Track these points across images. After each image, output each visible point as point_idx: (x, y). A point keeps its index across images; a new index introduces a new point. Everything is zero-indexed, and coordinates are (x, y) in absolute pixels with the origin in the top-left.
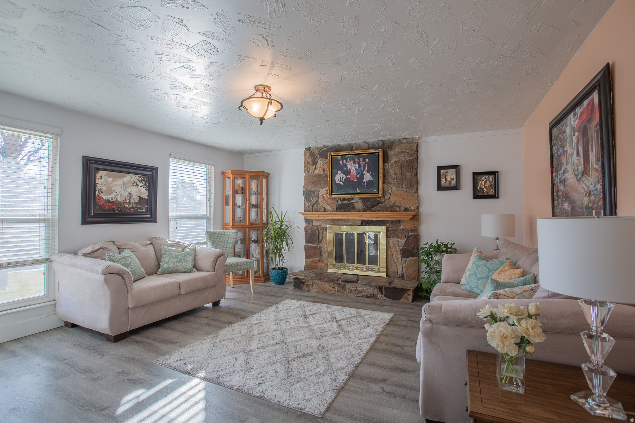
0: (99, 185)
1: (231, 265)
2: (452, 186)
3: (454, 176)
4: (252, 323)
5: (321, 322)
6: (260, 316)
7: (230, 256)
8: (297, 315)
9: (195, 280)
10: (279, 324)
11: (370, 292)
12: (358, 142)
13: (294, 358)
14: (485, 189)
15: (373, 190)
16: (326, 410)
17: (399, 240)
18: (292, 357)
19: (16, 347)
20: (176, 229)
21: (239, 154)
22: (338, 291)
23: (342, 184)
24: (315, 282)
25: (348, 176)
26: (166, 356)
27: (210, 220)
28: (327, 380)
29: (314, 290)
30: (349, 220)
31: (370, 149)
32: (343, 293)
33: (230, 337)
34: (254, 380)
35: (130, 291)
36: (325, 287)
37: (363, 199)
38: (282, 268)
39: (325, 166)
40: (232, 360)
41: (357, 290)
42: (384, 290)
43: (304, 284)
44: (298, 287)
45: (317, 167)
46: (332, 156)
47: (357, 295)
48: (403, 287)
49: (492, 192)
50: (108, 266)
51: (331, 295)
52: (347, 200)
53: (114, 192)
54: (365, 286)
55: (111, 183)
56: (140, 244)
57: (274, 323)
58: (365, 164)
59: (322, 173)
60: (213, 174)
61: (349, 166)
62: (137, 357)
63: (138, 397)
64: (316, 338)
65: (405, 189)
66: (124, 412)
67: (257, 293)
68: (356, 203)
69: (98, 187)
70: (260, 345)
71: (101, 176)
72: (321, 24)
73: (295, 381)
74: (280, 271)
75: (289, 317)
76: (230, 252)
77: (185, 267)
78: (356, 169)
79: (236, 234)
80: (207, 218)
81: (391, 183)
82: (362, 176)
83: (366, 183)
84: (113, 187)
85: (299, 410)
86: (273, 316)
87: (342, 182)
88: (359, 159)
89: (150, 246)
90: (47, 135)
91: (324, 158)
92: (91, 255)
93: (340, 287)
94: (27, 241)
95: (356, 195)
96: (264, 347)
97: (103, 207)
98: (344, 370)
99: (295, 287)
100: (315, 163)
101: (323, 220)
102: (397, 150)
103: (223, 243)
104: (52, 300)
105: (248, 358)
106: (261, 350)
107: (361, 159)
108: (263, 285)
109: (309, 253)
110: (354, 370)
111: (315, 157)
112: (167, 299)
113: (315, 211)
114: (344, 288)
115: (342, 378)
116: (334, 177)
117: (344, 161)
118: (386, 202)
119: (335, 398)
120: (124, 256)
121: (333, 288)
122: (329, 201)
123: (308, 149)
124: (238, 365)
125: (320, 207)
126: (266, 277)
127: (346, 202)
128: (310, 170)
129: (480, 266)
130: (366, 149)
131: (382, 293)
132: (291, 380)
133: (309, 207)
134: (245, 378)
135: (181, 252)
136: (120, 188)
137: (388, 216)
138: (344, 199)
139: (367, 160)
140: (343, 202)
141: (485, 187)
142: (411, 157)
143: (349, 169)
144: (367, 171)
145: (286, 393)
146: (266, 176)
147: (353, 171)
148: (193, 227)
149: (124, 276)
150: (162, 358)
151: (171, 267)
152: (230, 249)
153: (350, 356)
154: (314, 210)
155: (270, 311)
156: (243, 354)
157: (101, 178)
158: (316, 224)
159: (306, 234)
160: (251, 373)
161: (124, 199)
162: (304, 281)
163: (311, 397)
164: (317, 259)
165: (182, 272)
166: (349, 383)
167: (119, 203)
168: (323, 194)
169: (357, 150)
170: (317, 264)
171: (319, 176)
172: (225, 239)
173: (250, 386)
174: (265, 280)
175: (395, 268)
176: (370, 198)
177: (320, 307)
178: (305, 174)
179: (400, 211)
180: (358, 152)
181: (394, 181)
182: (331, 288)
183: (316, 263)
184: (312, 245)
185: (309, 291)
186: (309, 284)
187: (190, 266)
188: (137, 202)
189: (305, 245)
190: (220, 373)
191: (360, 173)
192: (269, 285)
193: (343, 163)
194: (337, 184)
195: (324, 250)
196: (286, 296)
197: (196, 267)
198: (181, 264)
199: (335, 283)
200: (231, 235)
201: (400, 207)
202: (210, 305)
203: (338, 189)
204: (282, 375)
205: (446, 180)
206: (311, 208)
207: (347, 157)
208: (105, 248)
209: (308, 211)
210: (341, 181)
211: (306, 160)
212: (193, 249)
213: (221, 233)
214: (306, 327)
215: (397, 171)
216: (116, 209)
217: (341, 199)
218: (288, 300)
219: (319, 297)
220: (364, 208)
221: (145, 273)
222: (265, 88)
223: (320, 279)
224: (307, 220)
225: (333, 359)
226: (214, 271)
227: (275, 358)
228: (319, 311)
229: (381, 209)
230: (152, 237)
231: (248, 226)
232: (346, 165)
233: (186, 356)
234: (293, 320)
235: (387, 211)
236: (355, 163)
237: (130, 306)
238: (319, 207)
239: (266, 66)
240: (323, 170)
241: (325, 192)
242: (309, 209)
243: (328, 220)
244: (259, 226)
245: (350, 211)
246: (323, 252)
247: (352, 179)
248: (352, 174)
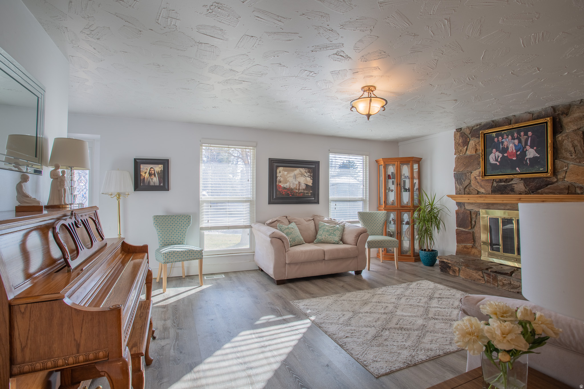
0: (278, 177)
1: (376, 242)
4: (377, 293)
5: (443, 306)
6: (388, 289)
7: (380, 234)
8: (423, 295)
9: (338, 250)
10: (399, 299)
12: (517, 113)
13: (391, 328)
15: (539, 169)
16: (385, 374)
18: (389, 327)
20: (335, 209)
21: (394, 143)
22: (488, 282)
23: (498, 163)
24: (462, 268)
25: (505, 155)
26: (299, 300)
27: (366, 202)
28: (405, 354)
29: (461, 276)
30: (507, 204)
31: (534, 119)
32: (494, 284)
33: (351, 299)
34: (345, 333)
35: (288, 251)
36: (473, 275)
37: (525, 180)
38: (433, 251)
39: (478, 146)
40: (340, 315)
41: (510, 283)
43: (450, 269)
44: (445, 271)
45: (468, 148)
46: (484, 134)
47: (512, 290)
50: (273, 233)
51: (478, 284)
52: (504, 182)
53: (288, 181)
55: (287, 176)
56: (305, 220)
57: (396, 297)
58: (527, 138)
59: (474, 153)
60: (368, 163)
61: (505, 143)
62: (284, 296)
63: (269, 319)
64: (425, 319)
66: (259, 324)
67: (401, 270)
68: (515, 185)
69: (278, 178)
70: (369, 311)
71: (280, 171)
72: (372, 30)
73: (376, 345)
74: (428, 253)
75: (415, 295)
76: (380, 231)
77: (333, 239)
78: (515, 146)
79: (385, 215)
80: (363, 201)
81: (567, 159)
82: (524, 153)
83: (529, 161)
84: (288, 178)
85: (363, 365)
86: (399, 292)
87: (498, 162)
88: (519, 133)
89: (311, 221)
90: (249, 148)
91: (477, 137)
92: (271, 224)
93: (490, 278)
94: (241, 214)
95: (515, 175)
96: (372, 312)
97: (281, 192)
98: (430, 352)
99: (442, 270)
100: (466, 143)
101: (475, 203)
102: (577, 114)
103: (373, 222)
104: (253, 252)
105: (352, 317)
106: (368, 314)
107: (522, 133)
108: (411, 264)
109: (460, 237)
110: (442, 356)
111: (467, 137)
112: (315, 261)
114: (495, 279)
115: (422, 356)
116: (487, 157)
117: (500, 137)
118: (560, 183)
119: (401, 369)
120: (288, 227)
121: (482, 277)
122: (483, 183)
123: (459, 130)
124: (342, 319)
125: (472, 189)
126: (417, 257)
127: (503, 184)
128: (461, 152)
130: (529, 120)
132: (374, 343)
133: (460, 190)
134: (340, 330)
135: (332, 227)
136: (292, 179)
138: (501, 181)
139: (530, 134)
140: (500, 184)
143: (506, 147)
144: (530, 146)
145: (362, 350)
146: (418, 161)
147: (512, 148)
148: (350, 208)
149: (284, 241)
150: (297, 301)
151: (323, 238)
152: (380, 228)
153: (448, 343)
154: (466, 193)
155: (400, 287)
156: (352, 313)
157: (280, 173)
158: (468, 207)
159: (457, 218)
160: (347, 328)
161: (295, 186)
162: (450, 265)
163: (380, 360)
164: (469, 245)
165: (332, 243)
166: (426, 364)
167: (292, 189)
168: (476, 176)
169: (516, 123)
170: (469, 250)
171: (471, 156)
172: (376, 219)
173: (340, 336)
174: (415, 260)
176: (534, 178)
177: (454, 293)
178: (456, 156)
180: (516, 126)
181: (571, 156)
182: (479, 277)
183: (468, 248)
184: (464, 230)
185: (455, 276)
186: (456, 270)
187: (337, 239)
188: (304, 188)
189: (456, 229)
190: (326, 321)
191: (521, 150)
192: (418, 265)
193: (498, 140)
194: (491, 164)
195: (477, 235)
196: (429, 278)
197: (342, 240)
198: (330, 236)
199: (485, 273)
200: (381, 216)
202: (353, 273)
203: (493, 170)
204: (369, 337)
206: (462, 191)
207: (503, 133)
208: (279, 221)
209: (460, 194)
210: (496, 160)
211: (456, 141)
212: (342, 226)
213: (372, 214)
214: (424, 307)
215: (576, 142)
216: (290, 193)
218: (425, 281)
219: (462, 284)
220: (526, 190)
221: (303, 240)
222: (369, 88)
223: (467, 266)
224: (458, 204)
225: (427, 339)
226: (356, 245)
227: (374, 324)
228: (450, 296)
229: (551, 191)
230: (314, 215)
231: (398, 208)
232: (503, 143)
233: (312, 304)
234: (415, 298)
235: (559, 193)
236: (513, 138)
237: (287, 262)
238: (471, 190)
239: (357, 72)
240: (475, 150)
241: (478, 173)
242: (460, 192)
243: (482, 203)
244: (409, 208)
245: (508, 194)
246: (477, 238)
247: (510, 158)
248: (510, 151)
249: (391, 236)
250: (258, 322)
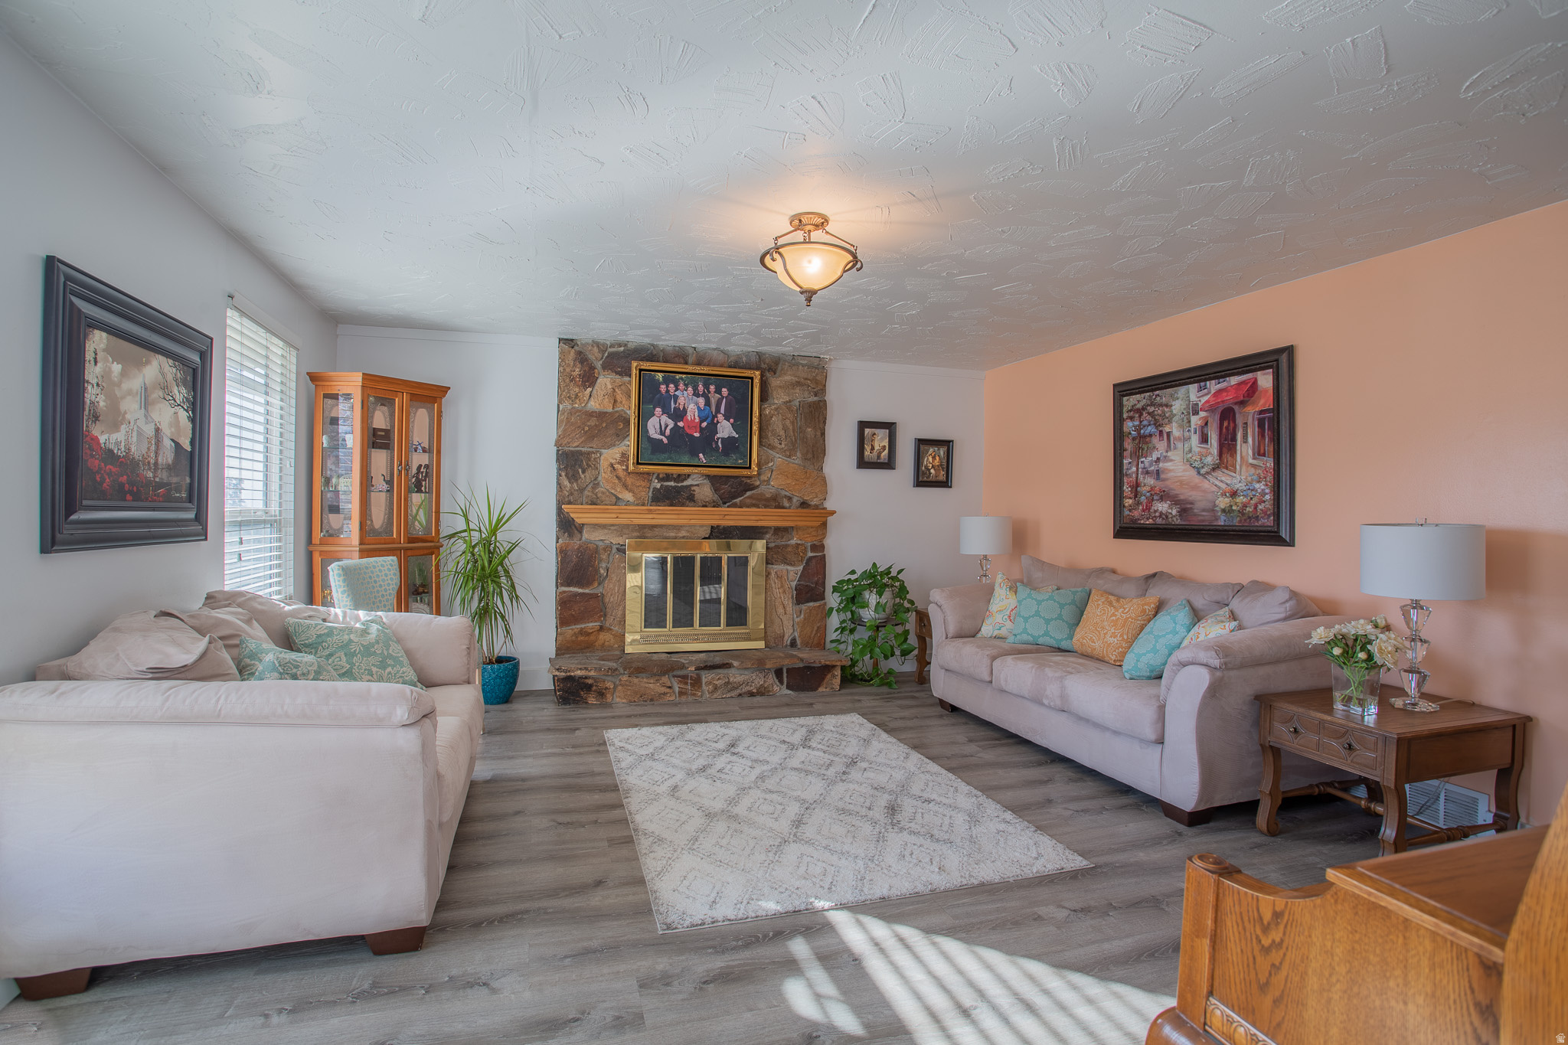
0: (89, 388)
2: (882, 461)
3: (886, 443)
11: (759, 683)
14: (932, 471)
15: (736, 460)
17: (789, 568)
21: (332, 322)
22: (682, 693)
23: (665, 440)
24: (620, 680)
25: (678, 424)
29: (618, 700)
30: (683, 526)
31: (730, 367)
32: (694, 695)
36: (650, 688)
37: (712, 478)
38: (504, 660)
39: (619, 392)
41: (728, 683)
42: (785, 675)
43: (590, 690)
44: (574, 700)
45: (594, 391)
46: (641, 370)
47: (729, 695)
48: (827, 663)
49: (942, 477)
52: (675, 480)
54: (746, 673)
55: (118, 385)
58: (719, 399)
59: (610, 410)
61: (681, 400)
65: (800, 462)
68: (697, 487)
69: (89, 396)
71: (96, 353)
78: (699, 408)
81: (772, 448)
82: (713, 427)
83: (721, 442)
87: (666, 437)
88: (706, 386)
91: (620, 374)
93: (686, 684)
99: (565, 701)
100: (589, 379)
101: (613, 525)
102: (786, 377)
107: (712, 388)
109: (573, 610)
111: (592, 368)
113: (591, 504)
114: (697, 683)
117: (672, 386)
118: (763, 487)
121: (670, 687)
123: (567, 342)
125: (603, 493)
127: (672, 484)
128: (576, 398)
130: (722, 366)
131: (781, 682)
133: (570, 494)
137: (781, 518)
138: (668, 477)
140: (666, 484)
141: (933, 467)
142: (816, 396)
143: (681, 407)
144: (724, 415)
147: (692, 412)
154: (586, 500)
157: (96, 362)
158: (592, 537)
159: (560, 563)
162: (590, 681)
164: (592, 625)
168: (613, 461)
169: (698, 363)
170: (592, 638)
171: (601, 415)
175: (779, 627)
176: (728, 477)
178: (559, 406)
179: (790, 508)
180: (698, 369)
181: (780, 444)
182: (664, 690)
183: (588, 634)
184: (580, 591)
185: (604, 705)
186: (606, 688)
188: (171, 461)
189: (556, 593)
191: (709, 419)
193: (668, 391)
194: (651, 440)
195: (612, 599)
197: (419, 677)
199: (674, 676)
201: (790, 499)
203: (653, 452)
205: (873, 448)
206: (576, 494)
209: (569, 503)
210: (662, 433)
211: (565, 369)
215: (788, 423)
217: (661, 476)
220: (714, 498)
223: (639, 671)
224: (564, 527)
229: (754, 502)
231: (401, 545)
232: (676, 398)
235: (766, 506)
236: (696, 394)
238: (599, 495)
240: (613, 402)
241: (618, 456)
242: (571, 498)
243: (628, 526)
244: (432, 544)
245: (683, 505)
246: (610, 605)
247: (689, 431)
248: (689, 418)
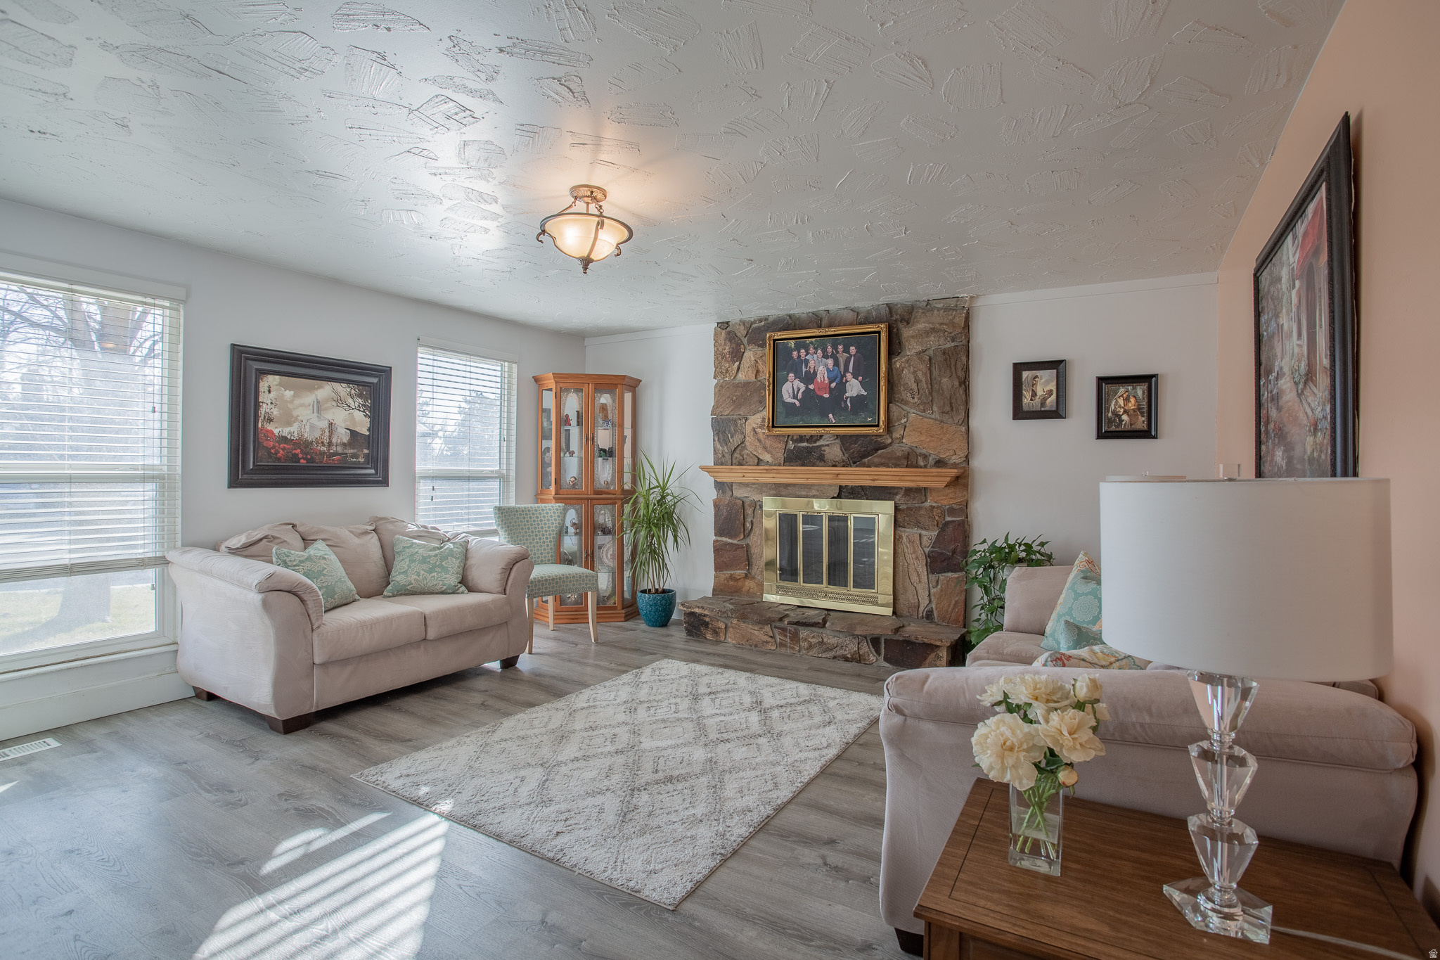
0: (264, 405)
1: (546, 580)
2: (1047, 409)
3: (1053, 386)
4: (576, 706)
5: (727, 711)
6: (598, 692)
7: (549, 560)
8: (677, 693)
9: (460, 610)
10: (632, 711)
11: (853, 648)
12: (833, 307)
13: (647, 784)
14: (1125, 417)
15: (866, 418)
16: (687, 895)
17: (923, 532)
18: (643, 781)
19: (97, 734)
20: (432, 499)
21: (576, 338)
22: (782, 645)
23: (798, 403)
24: (731, 623)
25: (809, 387)
26: (380, 766)
27: (508, 481)
28: (705, 834)
29: (729, 640)
30: (812, 485)
31: (860, 324)
32: (793, 648)
33: (521, 733)
34: (550, 824)
35: (318, 627)
36: (754, 634)
37: (843, 439)
38: (664, 591)
39: (760, 363)
40: (514, 781)
41: (822, 642)
42: (883, 645)
43: (708, 627)
44: (696, 633)
45: (742, 365)
46: (774, 340)
47: (824, 656)
48: (926, 640)
49: (1141, 423)
50: (271, 576)
51: (765, 653)
52: (808, 441)
53: (296, 419)
54: (841, 636)
55: (292, 402)
56: (351, 532)
57: (623, 709)
58: (847, 358)
59: (753, 379)
60: (515, 381)
61: (811, 364)
62: (323, 765)
63: (309, 843)
64: (706, 745)
65: (938, 417)
66: (275, 871)
67: (603, 644)
68: (827, 447)
69: (264, 410)
70: (579, 754)
71: (269, 387)
72: (677, 49)
73: (634, 833)
74: (658, 597)
75: (660, 697)
76: (548, 553)
77: (441, 583)
78: (828, 369)
79: (560, 513)
80: (502, 478)
81: (906, 403)
82: (842, 387)
83: (850, 401)
84: (294, 409)
85: (629, 892)
86: (624, 694)
87: (798, 400)
88: (835, 347)
89: (371, 535)
90: (158, 302)
91: (759, 346)
92: (245, 551)
93: (786, 636)
94: (120, 521)
95: (827, 429)
96: (589, 757)
97: (273, 451)
98: (749, 814)
99: (690, 632)
100: (737, 355)
101: (754, 484)
102: (921, 325)
103: (532, 532)
104: (171, 642)
105: (547, 780)
106: (582, 764)
107: (840, 348)
108: (619, 627)
109: (725, 557)
110: (772, 816)
111: (739, 343)
112: (399, 648)
113: (738, 465)
114: (795, 637)
115: (739, 830)
116: (778, 389)
117: (803, 351)
118: (896, 446)
119: (713, 872)
120: (310, 556)
121: (771, 637)
122: (768, 443)
123: (724, 325)
124: (524, 792)
125: (748, 455)
126: (630, 609)
127: (805, 444)
128: (726, 372)
129: (1083, 594)
130: (851, 324)
131: (878, 652)
132: (629, 829)
133: (723, 456)
134: (531, 820)
135: (434, 549)
136: (309, 412)
137: (898, 478)
138: (801, 438)
139: (853, 349)
140: (799, 445)
141: (1125, 412)
142: (953, 341)
143: (812, 371)
144: (852, 374)
145: (609, 855)
146: (633, 385)
147: (822, 374)
148: (469, 496)
149: (305, 597)
150: (373, 770)
151: (413, 581)
152: (548, 546)
153: (771, 787)
154: (734, 462)
155: (621, 682)
156: (540, 769)
157: (269, 392)
158: (739, 493)
159: (716, 515)
160: (546, 810)
161: (317, 435)
162: (707, 619)
163: (660, 866)
164: (740, 573)
165: (437, 593)
166: (753, 842)
167: (308, 444)
168: (755, 426)
169: (830, 325)
170: (740, 584)
171: (746, 384)
172: (538, 524)
173: (539, 836)
174: (625, 617)
175: (913, 596)
176: (858, 436)
177: (733, 678)
178: (716, 381)
179: (925, 466)
180: (831, 331)
181: (913, 398)
182: (766, 638)
183: (737, 580)
184: (730, 541)
185: (718, 642)
186: (719, 628)
187: (452, 579)
188: (345, 441)
189: (714, 541)
190: (483, 805)
191: (838, 380)
192: (634, 626)
193: (799, 357)
194: (785, 404)
195: (756, 551)
196: (667, 652)
197: (466, 583)
198: (433, 575)
199: (776, 627)
200: (551, 516)
201: (925, 457)
202: (495, 665)
203: (787, 415)
204: (610, 817)
205: (1034, 394)
206: (728, 457)
207: (808, 342)
208: (274, 538)
209: (722, 464)
210: (795, 397)
211: (718, 349)
212: (461, 545)
213: (529, 511)
214: (691, 719)
215: (920, 374)
216: (300, 456)
217: (795, 438)
218: (666, 660)
219: (737, 657)
220: (844, 458)
221: (355, 592)
222: (592, 192)
223: (743, 617)
224: (720, 486)
225: (730, 789)
226: (504, 592)
227: (606, 782)
228: (727, 687)
229: (883, 461)
230: (377, 517)
231: (588, 496)
232: (807, 361)
233: (422, 768)
234: (665, 703)
235: (896, 466)
236: (825, 356)
237: (317, 660)
238: (745, 456)
239: (583, 144)
240: (755, 372)
241: (759, 421)
242: (723, 460)
243: (766, 484)
244: (614, 496)
245: (813, 465)
246: (754, 556)
247: (818, 393)
248: (819, 381)
249: (570, 562)
250: (270, 866)
